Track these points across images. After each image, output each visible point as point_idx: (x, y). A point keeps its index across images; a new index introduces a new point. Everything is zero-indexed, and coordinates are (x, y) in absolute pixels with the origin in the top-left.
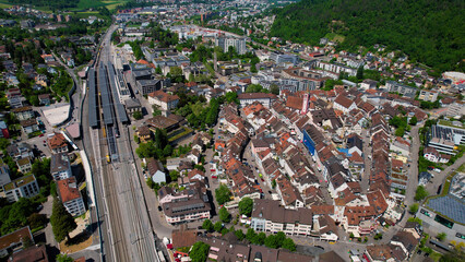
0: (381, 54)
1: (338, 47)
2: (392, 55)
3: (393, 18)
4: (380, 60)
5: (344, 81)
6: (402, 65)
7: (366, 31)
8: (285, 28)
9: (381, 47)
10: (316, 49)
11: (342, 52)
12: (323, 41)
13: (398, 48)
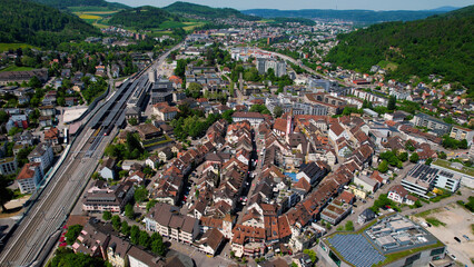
0: (435, 85)
1: (388, 76)
2: (448, 87)
3: (459, 46)
4: (432, 93)
5: (367, 110)
6: (456, 99)
7: (422, 60)
8: (340, 54)
9: (437, 78)
10: (365, 77)
11: (390, 81)
12: (374, 69)
13: (456, 80)
